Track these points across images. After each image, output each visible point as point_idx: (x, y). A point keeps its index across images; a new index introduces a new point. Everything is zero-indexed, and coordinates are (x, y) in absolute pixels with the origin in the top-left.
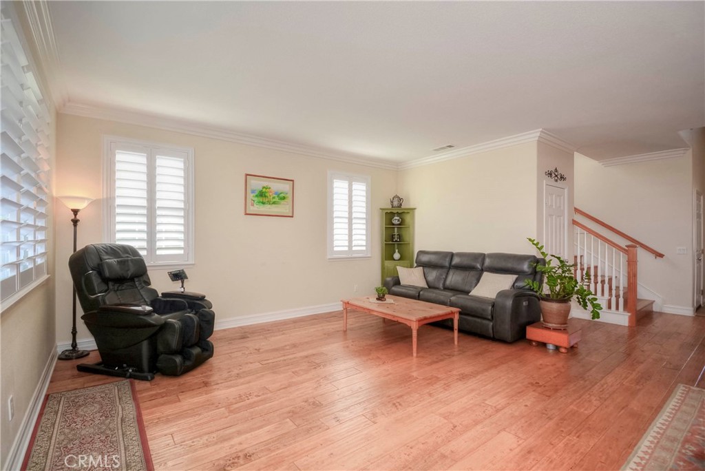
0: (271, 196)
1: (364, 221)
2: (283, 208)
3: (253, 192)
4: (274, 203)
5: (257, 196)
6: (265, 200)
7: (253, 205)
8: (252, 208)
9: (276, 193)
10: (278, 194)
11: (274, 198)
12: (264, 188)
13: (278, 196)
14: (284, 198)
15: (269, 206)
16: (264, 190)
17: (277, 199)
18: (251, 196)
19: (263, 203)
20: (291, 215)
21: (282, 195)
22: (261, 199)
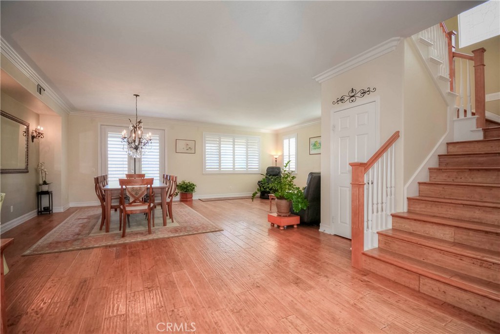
3: (312, 145)
4: (318, 148)
6: (316, 147)
8: (312, 151)
12: (315, 142)
15: (317, 150)
17: (319, 146)
19: (315, 149)
22: (314, 147)
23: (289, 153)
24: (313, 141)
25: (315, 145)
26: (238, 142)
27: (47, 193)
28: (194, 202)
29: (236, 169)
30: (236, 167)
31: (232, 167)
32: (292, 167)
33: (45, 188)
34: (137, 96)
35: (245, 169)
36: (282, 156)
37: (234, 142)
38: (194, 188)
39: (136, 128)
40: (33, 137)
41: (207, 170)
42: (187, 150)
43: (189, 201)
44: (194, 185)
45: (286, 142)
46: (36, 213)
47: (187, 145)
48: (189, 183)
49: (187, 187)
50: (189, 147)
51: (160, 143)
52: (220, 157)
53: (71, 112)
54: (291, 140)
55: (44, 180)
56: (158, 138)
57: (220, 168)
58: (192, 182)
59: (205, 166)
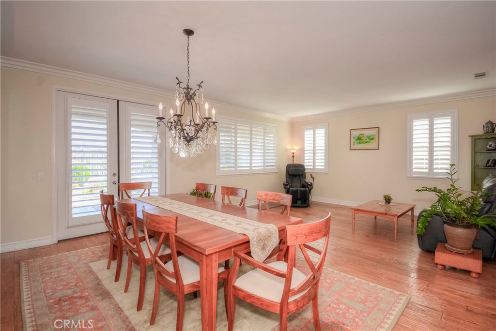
0: (364, 139)
1: (449, 149)
2: (373, 145)
3: (354, 138)
4: (366, 142)
5: (356, 140)
6: (361, 141)
7: (354, 145)
8: (353, 146)
9: (367, 137)
10: (368, 137)
11: (366, 139)
12: (360, 135)
13: (369, 138)
14: (373, 139)
15: (364, 144)
16: (360, 136)
17: (368, 140)
18: (353, 140)
19: (360, 143)
20: (377, 148)
21: (371, 137)
22: (358, 141)
23: (314, 147)
24: (356, 134)
25: (359, 138)
26: (255, 131)
29: (253, 168)
30: (253, 165)
31: (249, 165)
32: (320, 164)
34: (189, 32)
35: (262, 168)
36: (302, 150)
37: (251, 131)
45: (308, 134)
54: (317, 131)
57: (236, 167)
59: (220, 164)
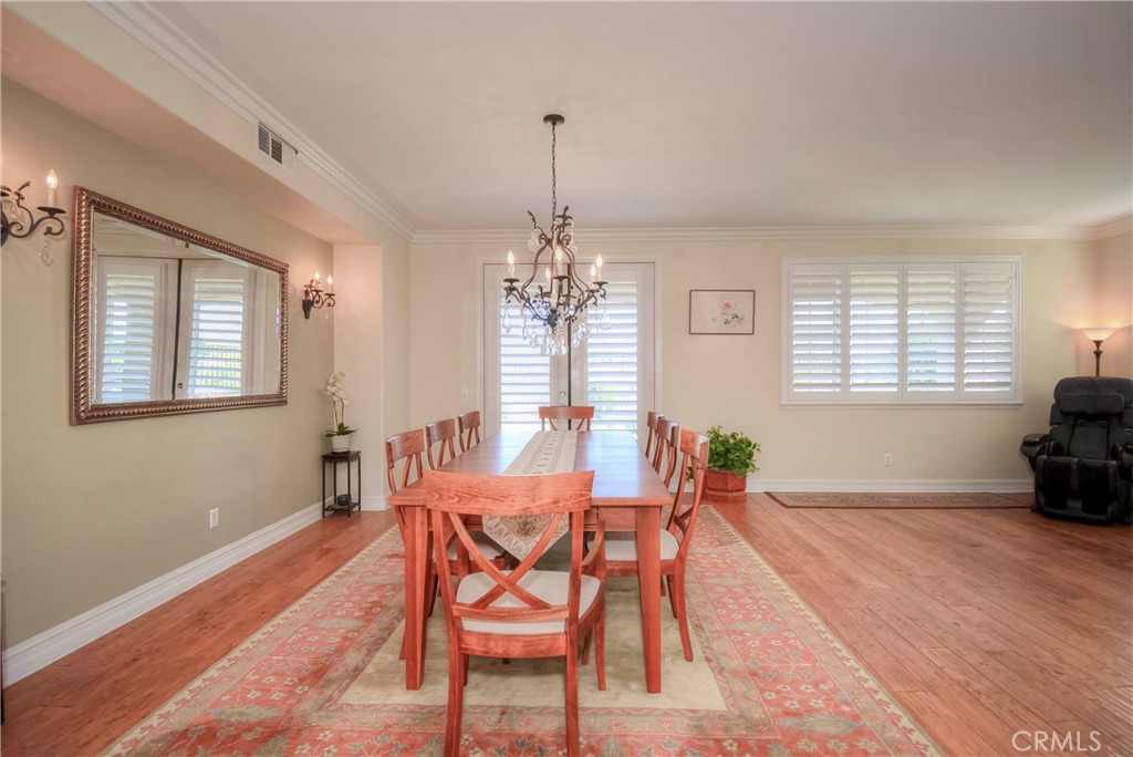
26: (919, 284)
27: (346, 457)
28: (750, 505)
29: (911, 389)
30: (911, 379)
31: (895, 380)
33: (340, 444)
34: (554, 119)
35: (951, 389)
37: (903, 284)
38: (750, 455)
39: (549, 242)
40: (307, 306)
41: (796, 390)
42: (727, 322)
43: (736, 501)
44: (749, 444)
46: (320, 511)
47: (727, 305)
48: (733, 436)
49: (728, 451)
50: (731, 311)
51: (641, 306)
52: (845, 346)
53: (415, 236)
55: (340, 422)
56: (634, 290)
57: (845, 385)
58: (745, 432)
59: (790, 376)
